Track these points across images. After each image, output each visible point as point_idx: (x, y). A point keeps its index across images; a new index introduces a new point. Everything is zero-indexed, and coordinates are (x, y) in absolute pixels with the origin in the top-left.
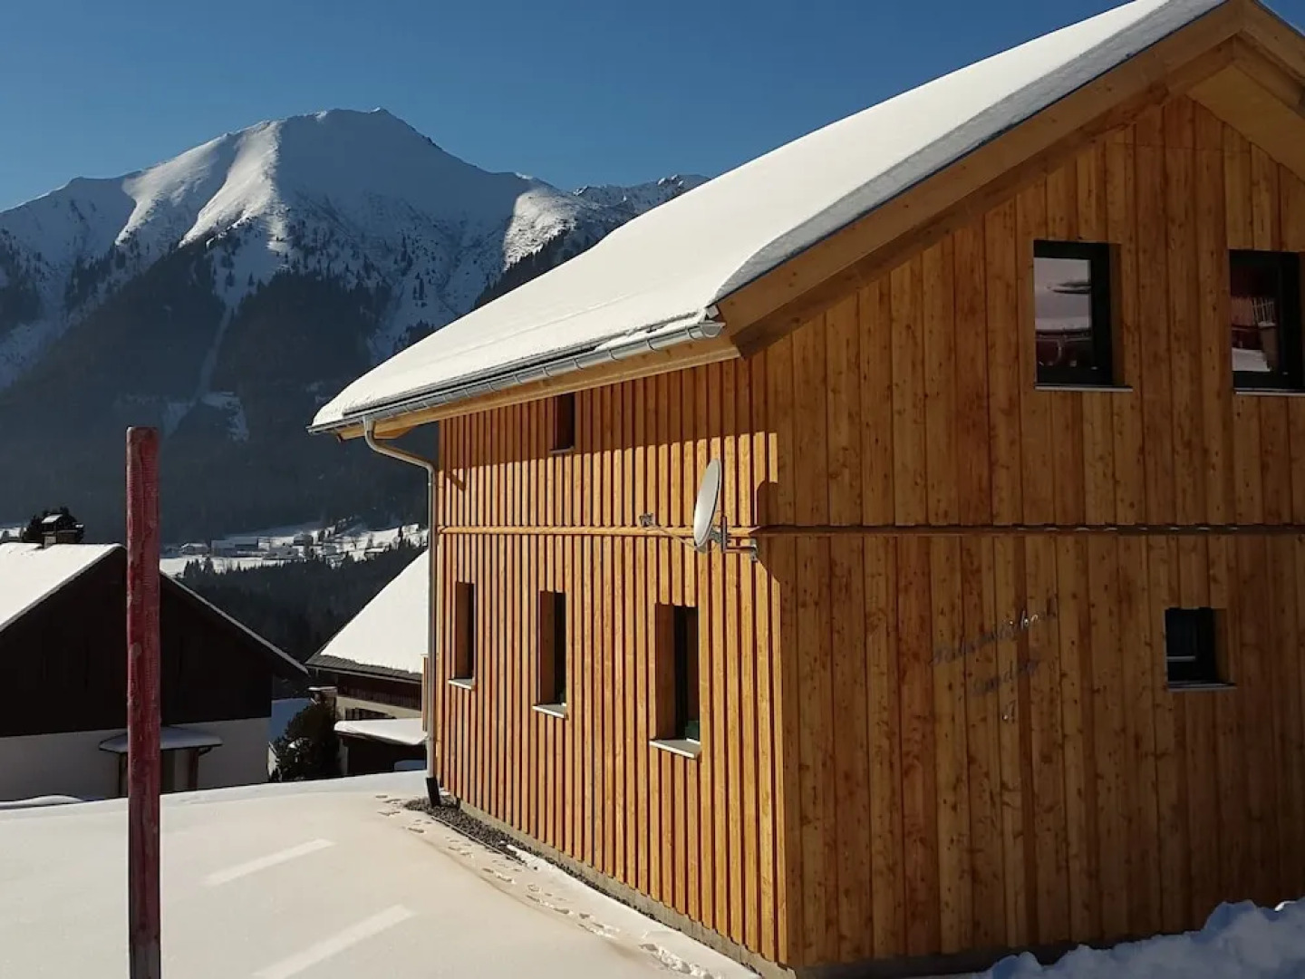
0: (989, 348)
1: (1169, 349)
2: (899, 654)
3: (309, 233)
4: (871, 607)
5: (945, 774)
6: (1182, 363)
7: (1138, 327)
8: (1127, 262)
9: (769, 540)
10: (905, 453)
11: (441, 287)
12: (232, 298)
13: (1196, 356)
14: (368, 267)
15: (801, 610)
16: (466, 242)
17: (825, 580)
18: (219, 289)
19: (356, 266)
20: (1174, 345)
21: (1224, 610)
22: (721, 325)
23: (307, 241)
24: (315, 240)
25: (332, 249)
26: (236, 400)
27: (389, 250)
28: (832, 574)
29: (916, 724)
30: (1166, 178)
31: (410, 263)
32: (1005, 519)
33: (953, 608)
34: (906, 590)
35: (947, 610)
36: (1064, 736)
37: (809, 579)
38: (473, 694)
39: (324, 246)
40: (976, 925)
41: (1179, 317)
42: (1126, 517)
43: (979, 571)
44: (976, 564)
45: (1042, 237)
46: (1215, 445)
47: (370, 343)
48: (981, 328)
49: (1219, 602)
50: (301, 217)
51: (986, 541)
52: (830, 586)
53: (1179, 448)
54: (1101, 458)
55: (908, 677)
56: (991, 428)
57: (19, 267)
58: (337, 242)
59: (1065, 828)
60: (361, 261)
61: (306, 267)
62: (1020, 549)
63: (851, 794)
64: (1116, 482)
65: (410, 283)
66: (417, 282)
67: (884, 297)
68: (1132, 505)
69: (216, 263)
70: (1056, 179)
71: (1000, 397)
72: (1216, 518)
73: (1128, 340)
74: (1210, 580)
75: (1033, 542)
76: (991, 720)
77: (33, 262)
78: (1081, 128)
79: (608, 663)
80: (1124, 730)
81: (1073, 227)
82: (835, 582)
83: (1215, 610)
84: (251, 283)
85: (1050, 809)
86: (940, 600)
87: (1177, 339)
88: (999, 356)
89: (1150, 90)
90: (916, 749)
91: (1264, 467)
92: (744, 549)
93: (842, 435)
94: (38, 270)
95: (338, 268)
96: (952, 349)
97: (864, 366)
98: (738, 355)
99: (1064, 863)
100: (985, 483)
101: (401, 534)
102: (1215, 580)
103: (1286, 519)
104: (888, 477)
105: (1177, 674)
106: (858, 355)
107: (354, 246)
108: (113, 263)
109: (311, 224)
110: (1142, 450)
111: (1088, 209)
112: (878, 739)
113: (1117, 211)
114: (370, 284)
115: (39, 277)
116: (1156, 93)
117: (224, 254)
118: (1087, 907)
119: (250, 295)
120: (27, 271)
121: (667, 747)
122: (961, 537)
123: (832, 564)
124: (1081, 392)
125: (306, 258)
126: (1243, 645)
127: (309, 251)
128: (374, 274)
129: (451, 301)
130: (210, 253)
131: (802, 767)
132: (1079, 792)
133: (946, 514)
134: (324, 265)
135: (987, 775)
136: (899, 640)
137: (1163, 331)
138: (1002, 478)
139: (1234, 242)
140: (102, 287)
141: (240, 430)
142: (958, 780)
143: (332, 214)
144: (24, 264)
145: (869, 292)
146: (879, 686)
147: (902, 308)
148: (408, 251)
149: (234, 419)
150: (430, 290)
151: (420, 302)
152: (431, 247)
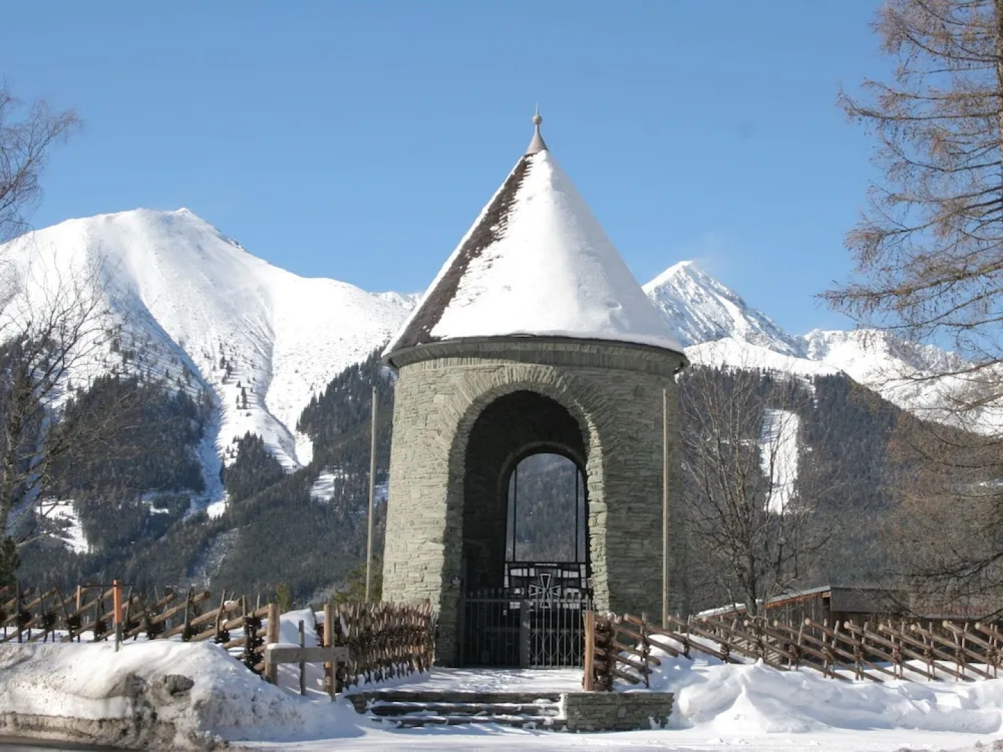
3: (127, 335)
11: (263, 395)
12: (55, 405)
14: (188, 374)
18: (38, 393)
19: (177, 373)
23: (126, 345)
24: (133, 345)
25: (151, 354)
26: (69, 510)
27: (208, 356)
31: (230, 370)
39: (142, 351)
47: (196, 453)
50: (118, 322)
58: (156, 346)
60: (181, 366)
61: (126, 372)
65: (232, 391)
66: (240, 390)
84: (70, 387)
95: (158, 375)
107: (172, 351)
109: (128, 327)
114: (193, 392)
119: (69, 401)
125: (124, 362)
127: (127, 356)
128: (194, 381)
129: (274, 410)
134: (144, 370)
141: (79, 543)
148: (227, 358)
149: (71, 531)
150: (252, 398)
151: (244, 412)
152: (249, 353)
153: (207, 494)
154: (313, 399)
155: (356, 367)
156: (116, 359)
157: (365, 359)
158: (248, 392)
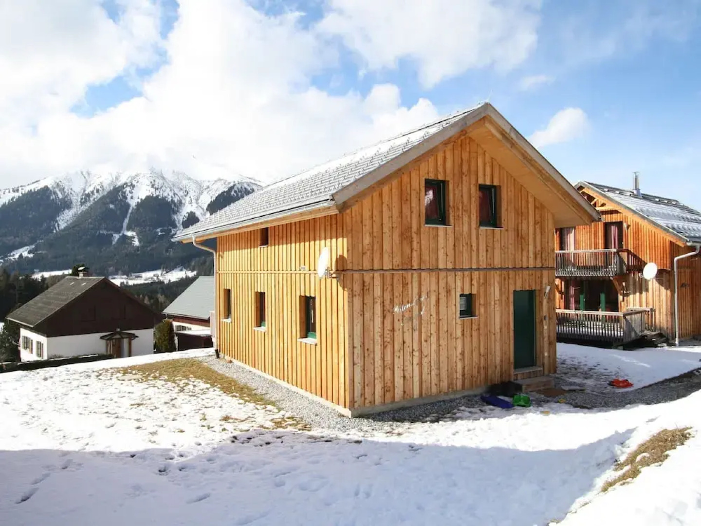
0: (412, 212)
1: (462, 214)
2: (384, 311)
3: (156, 183)
4: (376, 295)
5: (397, 347)
6: (466, 219)
7: (454, 207)
8: (451, 186)
9: (344, 274)
10: (387, 246)
11: (197, 200)
12: (133, 203)
13: (470, 217)
14: (175, 194)
15: (354, 297)
16: (205, 187)
17: (362, 288)
18: (129, 200)
19: (171, 194)
20: (464, 213)
21: (475, 294)
22: (334, 202)
23: (156, 186)
24: (158, 186)
25: (164, 188)
26: (134, 234)
27: (181, 189)
28: (364, 286)
29: (388, 332)
30: (462, 160)
31: (188, 193)
32: (415, 267)
33: (400, 295)
34: (386, 290)
35: (398, 296)
36: (431, 334)
37: (357, 288)
38: (231, 324)
39: (161, 188)
40: (404, 392)
41: (465, 204)
42: (450, 266)
43: (407, 284)
44: (407, 282)
45: (427, 178)
46: (474, 245)
47: (175, 217)
48: (409, 207)
49: (474, 292)
50: (154, 179)
51: (410, 274)
52: (363, 290)
53: (464, 244)
54: (443, 248)
55: (386, 318)
56: (412, 238)
57: (65, 192)
58: (165, 186)
59: (430, 362)
60: (173, 192)
61: (156, 194)
62: (420, 277)
63: (369, 355)
64: (447, 255)
65: (188, 199)
66: (190, 199)
67: (381, 195)
68: (451, 262)
69: (128, 192)
70: (431, 160)
71: (414, 228)
72: (474, 267)
73: (451, 211)
74: (471, 285)
75: (423, 274)
76: (410, 330)
77: (70, 191)
78: (442, 142)
79: (281, 315)
80: (447, 331)
81: (436, 175)
82: (365, 288)
83: (473, 294)
84: (138, 198)
85: (426, 356)
86: (396, 294)
87: (465, 211)
88: (415, 216)
89: (462, 131)
90: (389, 340)
91: (487, 251)
92: (333, 278)
93: (367, 240)
94: (71, 193)
95: (165, 194)
96: (401, 212)
97: (374, 218)
98: (338, 213)
99: (430, 373)
100: (410, 256)
101: (186, 273)
102: (473, 285)
103: (492, 266)
104: (382, 254)
105: (462, 313)
106: (372, 214)
107: (170, 188)
108: (95, 191)
109: (157, 181)
110: (454, 245)
111: (440, 170)
112: (378, 338)
113: (449, 170)
114: (176, 199)
115: (71, 195)
116: (463, 132)
117: (130, 190)
118: (436, 385)
119: (138, 202)
120: (68, 194)
121: (304, 340)
122: (402, 273)
123: (364, 282)
124: (438, 228)
125: (155, 191)
126: (480, 304)
127: (156, 189)
128: (176, 196)
129: (200, 204)
130: (126, 189)
131: (354, 347)
132: (435, 351)
133: (398, 266)
134: (161, 193)
135: (409, 347)
136: (384, 306)
137: (460, 208)
138: (415, 254)
139: (481, 181)
140: (92, 199)
141: (136, 243)
142: (400, 349)
143: (163, 178)
144: (67, 192)
145: (376, 194)
146: (378, 320)
147: (386, 198)
148: (187, 190)
149: (134, 239)
150: (194, 201)
151: (191, 205)
152: (194, 189)
153: (177, 228)
154: (211, 201)
155: (224, 192)
156: (153, 190)
157: (227, 189)
158: (192, 199)
